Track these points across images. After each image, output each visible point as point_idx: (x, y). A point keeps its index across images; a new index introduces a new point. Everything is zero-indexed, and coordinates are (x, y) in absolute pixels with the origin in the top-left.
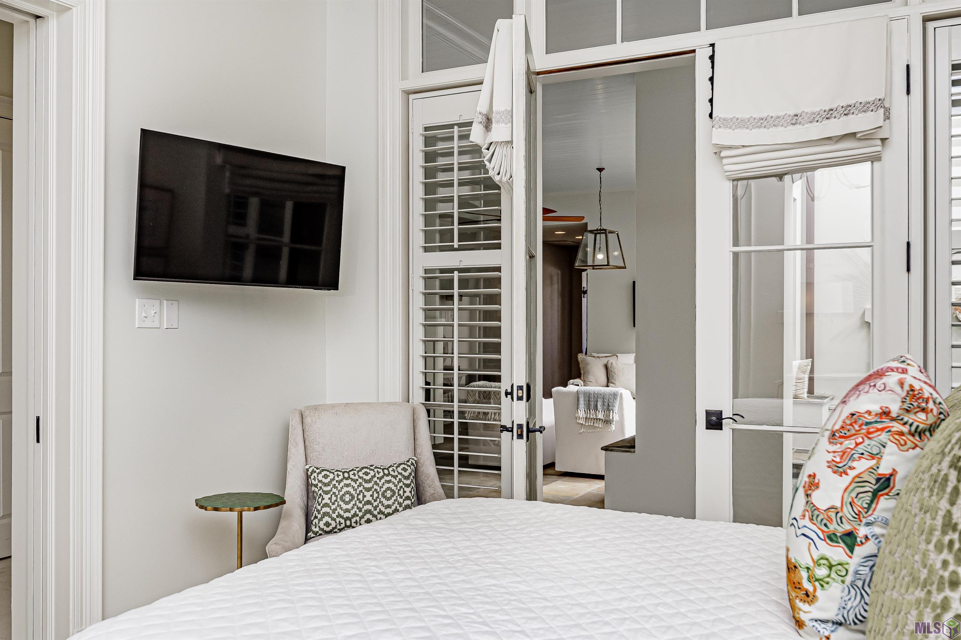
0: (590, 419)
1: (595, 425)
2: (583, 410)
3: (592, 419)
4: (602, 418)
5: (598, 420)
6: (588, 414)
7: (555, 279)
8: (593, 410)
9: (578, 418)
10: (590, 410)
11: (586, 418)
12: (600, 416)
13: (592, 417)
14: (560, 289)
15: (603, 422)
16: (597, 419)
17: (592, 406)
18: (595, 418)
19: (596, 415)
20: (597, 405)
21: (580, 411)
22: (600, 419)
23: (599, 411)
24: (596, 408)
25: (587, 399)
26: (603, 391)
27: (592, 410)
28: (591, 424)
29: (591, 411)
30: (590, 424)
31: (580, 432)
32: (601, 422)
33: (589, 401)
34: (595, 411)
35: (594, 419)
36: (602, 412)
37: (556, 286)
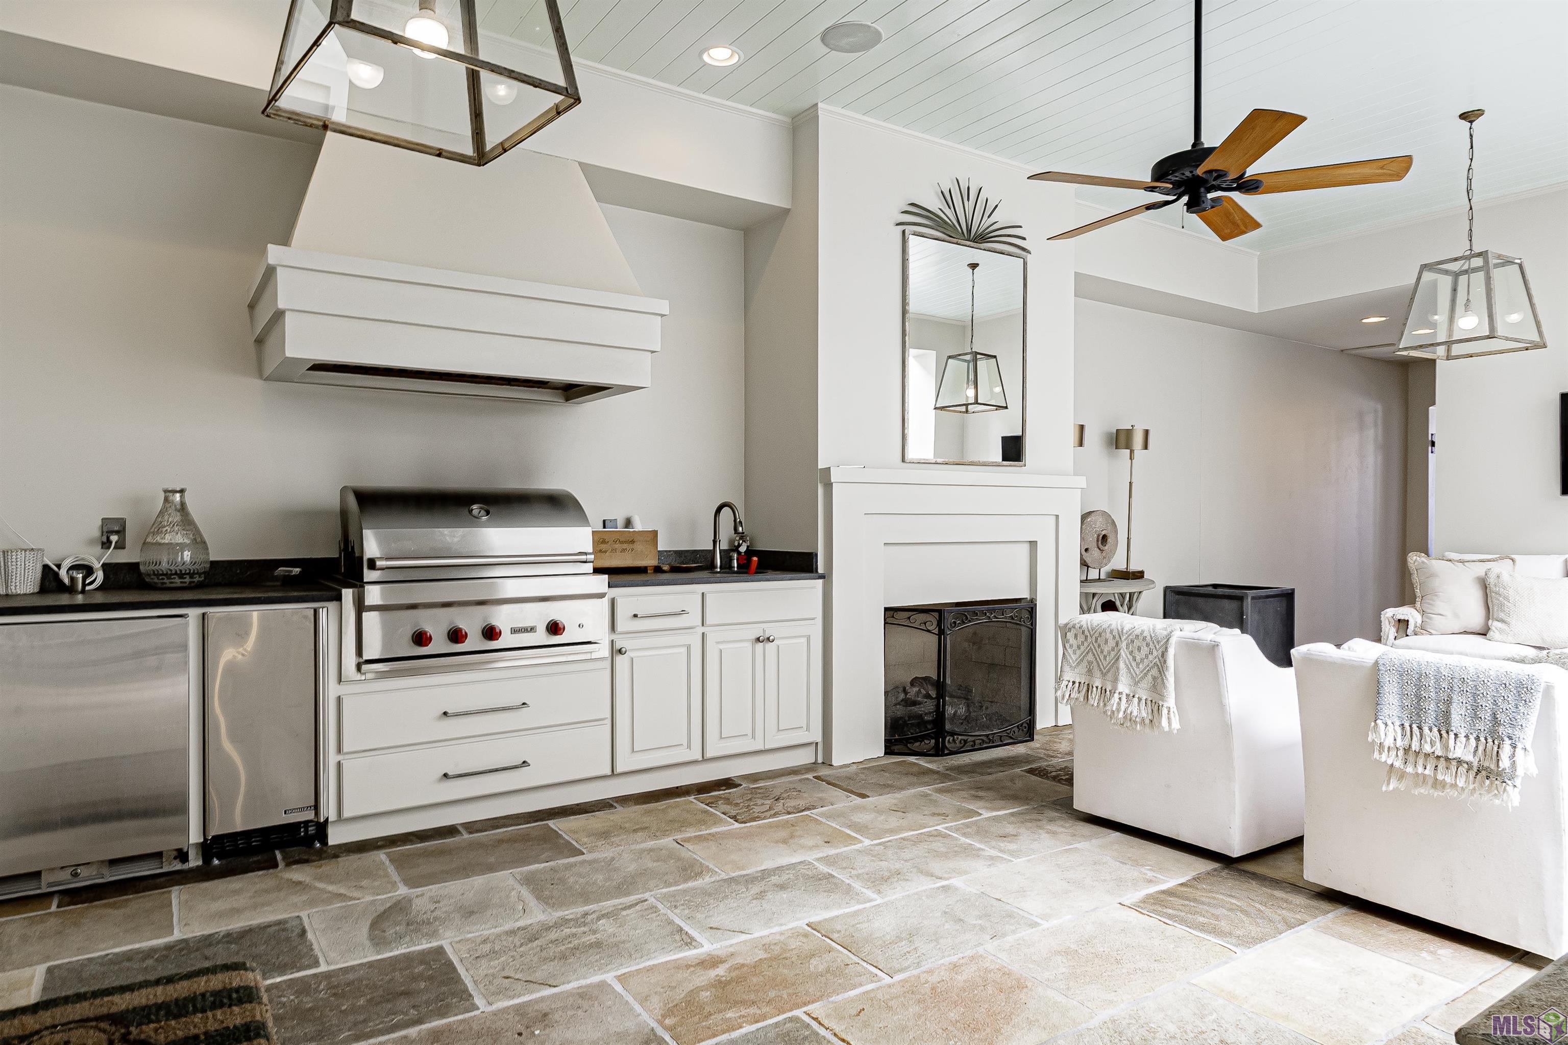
0: (1421, 756)
1: (1440, 777)
2: (1398, 723)
3: (1427, 755)
4: (1469, 757)
5: (1454, 763)
6: (1415, 738)
7: (1369, 419)
8: (1435, 730)
9: (1377, 748)
10: (1420, 728)
11: (1407, 750)
12: (1461, 750)
13: (1427, 748)
14: (1380, 438)
15: (1472, 774)
16: (1447, 759)
17: (1430, 718)
18: (1439, 752)
19: (1446, 747)
20: (1447, 715)
21: (1386, 724)
22: (1460, 762)
23: (1456, 735)
24: (1444, 724)
25: (1411, 690)
26: (1472, 671)
27: (1431, 730)
28: (1427, 772)
29: (1426, 730)
30: (1420, 770)
31: (1384, 788)
32: (1463, 769)
33: (1419, 697)
34: (1439, 731)
35: (1438, 757)
36: (1467, 737)
37: (1370, 433)
